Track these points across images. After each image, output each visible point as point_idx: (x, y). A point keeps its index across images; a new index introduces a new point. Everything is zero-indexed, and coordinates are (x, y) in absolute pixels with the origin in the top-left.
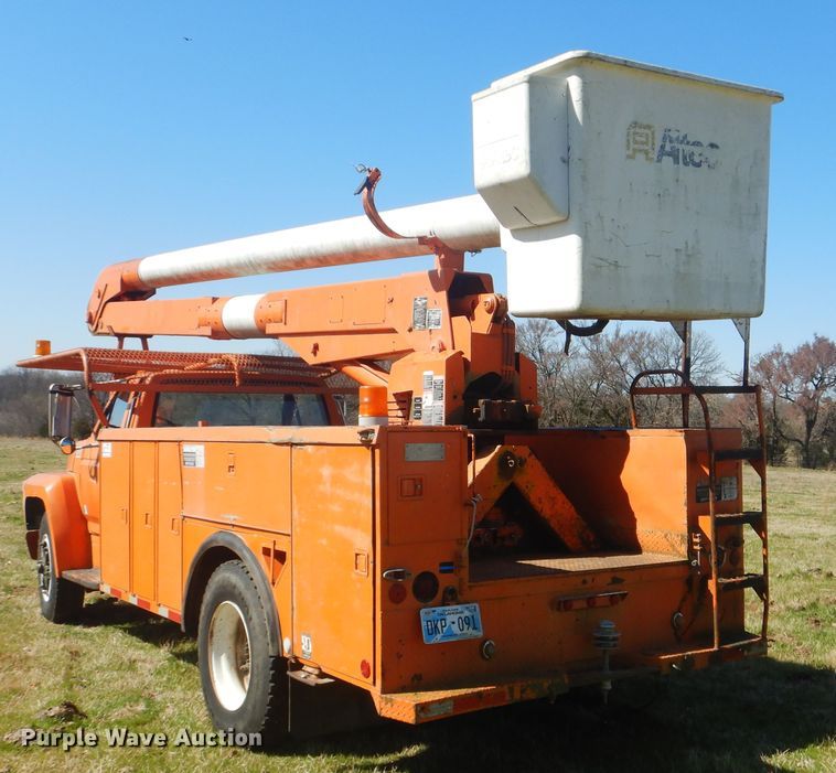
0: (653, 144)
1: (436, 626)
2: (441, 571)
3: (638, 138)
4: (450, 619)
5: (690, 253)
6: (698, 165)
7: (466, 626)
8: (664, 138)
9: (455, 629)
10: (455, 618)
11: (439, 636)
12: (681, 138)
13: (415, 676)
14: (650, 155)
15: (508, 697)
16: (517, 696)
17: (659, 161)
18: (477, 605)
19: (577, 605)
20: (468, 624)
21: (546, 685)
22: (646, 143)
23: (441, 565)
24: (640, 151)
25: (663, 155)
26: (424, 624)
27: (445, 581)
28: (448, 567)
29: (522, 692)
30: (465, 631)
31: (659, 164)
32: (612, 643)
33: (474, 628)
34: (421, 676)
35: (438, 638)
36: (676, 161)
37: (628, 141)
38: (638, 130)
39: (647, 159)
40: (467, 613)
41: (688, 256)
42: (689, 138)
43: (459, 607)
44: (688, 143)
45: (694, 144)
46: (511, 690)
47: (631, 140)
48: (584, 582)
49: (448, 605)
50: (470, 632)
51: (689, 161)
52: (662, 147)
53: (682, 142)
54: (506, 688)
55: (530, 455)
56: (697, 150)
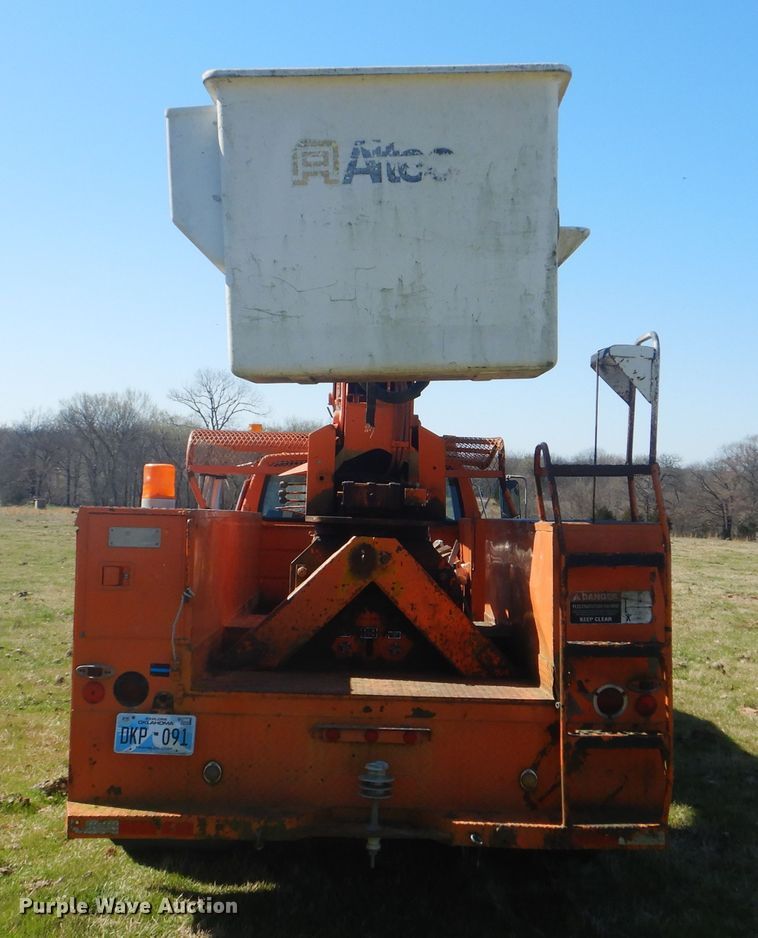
0: (336, 163)
1: (133, 735)
2: (152, 673)
3: (310, 159)
4: (152, 729)
5: (407, 291)
6: (417, 179)
7: (172, 740)
8: (355, 153)
9: (158, 742)
10: (160, 729)
11: (134, 747)
12: (383, 149)
13: (112, 787)
14: (331, 177)
15: (196, 830)
16: (211, 830)
17: (348, 181)
18: (194, 718)
19: (346, 736)
20: (177, 738)
21: (255, 826)
22: (325, 163)
23: (153, 666)
24: (316, 173)
25: (353, 173)
26: (118, 730)
27: (156, 686)
28: (162, 669)
29: (219, 827)
30: (170, 745)
31: (348, 186)
32: (381, 791)
33: (184, 744)
34: (119, 789)
35: (133, 748)
36: (377, 177)
37: (295, 164)
38: (310, 149)
39: (326, 182)
40: (178, 725)
41: (405, 296)
42: (396, 148)
43: (169, 718)
44: (396, 154)
45: (406, 153)
46: (203, 824)
47: (300, 161)
48: (368, 709)
49: (156, 713)
50: (176, 748)
51: (399, 176)
52: (352, 165)
53: (385, 154)
54: (194, 819)
55: (399, 549)
56: (411, 161)
